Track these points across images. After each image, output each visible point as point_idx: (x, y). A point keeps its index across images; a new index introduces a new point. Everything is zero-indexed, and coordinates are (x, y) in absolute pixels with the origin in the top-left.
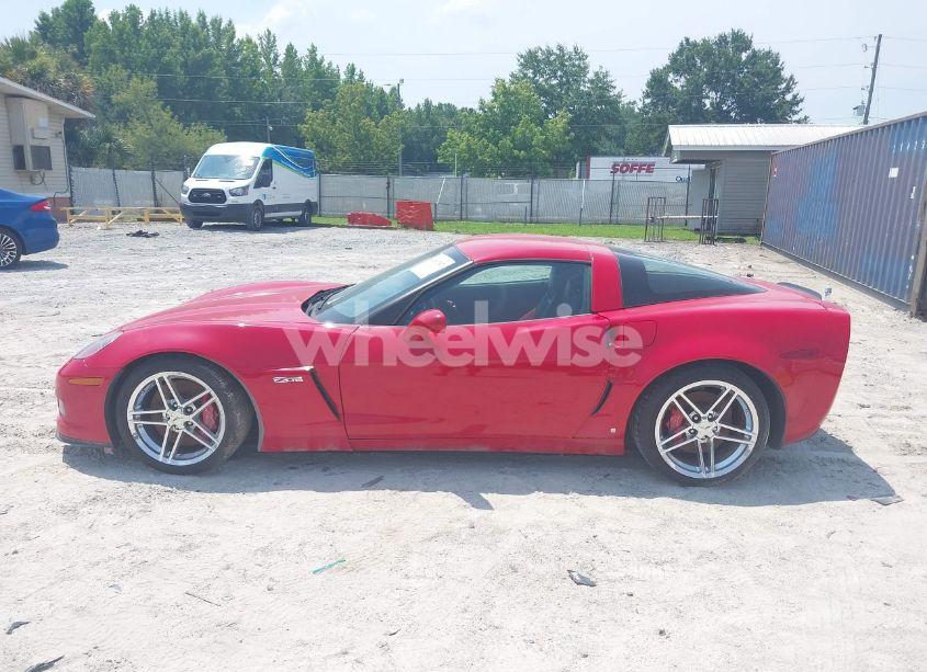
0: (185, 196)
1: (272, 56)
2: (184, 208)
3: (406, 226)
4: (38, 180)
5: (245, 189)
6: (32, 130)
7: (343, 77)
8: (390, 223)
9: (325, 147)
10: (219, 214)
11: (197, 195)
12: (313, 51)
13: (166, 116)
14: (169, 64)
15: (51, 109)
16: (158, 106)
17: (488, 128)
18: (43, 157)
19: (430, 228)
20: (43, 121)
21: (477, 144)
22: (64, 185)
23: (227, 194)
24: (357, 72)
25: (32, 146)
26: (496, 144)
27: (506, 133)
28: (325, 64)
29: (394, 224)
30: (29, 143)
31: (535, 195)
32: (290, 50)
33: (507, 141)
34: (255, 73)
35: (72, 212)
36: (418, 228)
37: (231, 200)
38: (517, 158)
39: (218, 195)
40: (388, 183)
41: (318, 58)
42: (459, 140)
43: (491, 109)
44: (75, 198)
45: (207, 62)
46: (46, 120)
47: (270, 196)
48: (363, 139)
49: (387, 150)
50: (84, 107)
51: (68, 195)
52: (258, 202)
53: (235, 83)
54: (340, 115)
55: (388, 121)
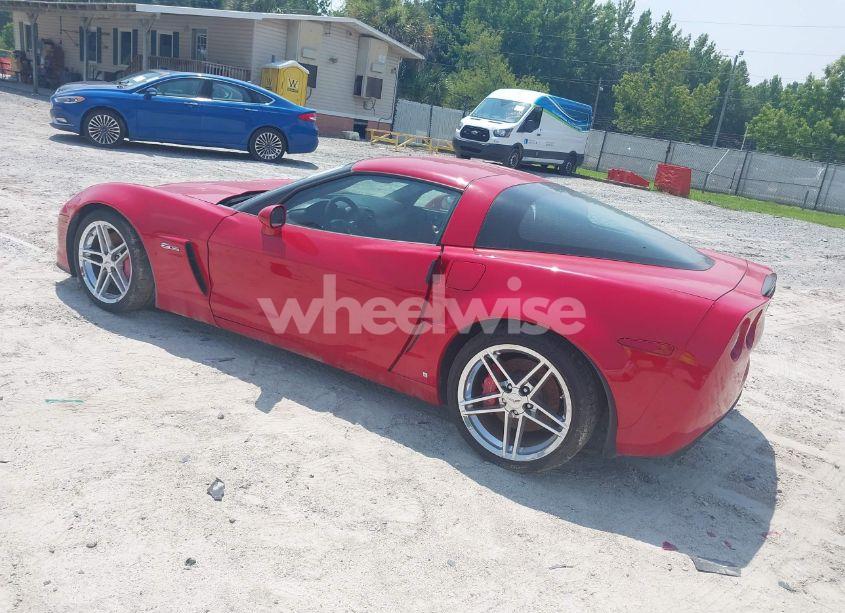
0: (458, 131)
1: (626, 21)
2: (456, 142)
3: (661, 189)
4: (370, 105)
5: (508, 131)
6: (372, 65)
7: (692, 46)
8: (648, 184)
9: (633, 110)
10: (479, 151)
11: (468, 131)
12: (668, 19)
13: (503, 67)
14: (529, 24)
15: (391, 49)
16: (499, 57)
17: (809, 106)
18: (376, 88)
19: (685, 194)
20: (382, 58)
21: (790, 121)
22: (390, 112)
23: (491, 133)
24: (708, 43)
25: (369, 78)
26: (811, 124)
27: (828, 114)
28: (674, 33)
29: (652, 185)
30: (367, 74)
31: (827, 182)
32: (645, 18)
33: (827, 123)
34: (604, 36)
35: (376, 134)
36: (672, 192)
37: (493, 139)
38: (833, 142)
39: (484, 134)
40: (669, 148)
41: (669, 27)
42: (772, 116)
43: (818, 87)
44: (395, 126)
45: (562, 25)
46: (385, 57)
47: (534, 141)
48: (672, 105)
49: (693, 118)
50: (419, 50)
51: (390, 121)
52: (518, 146)
53: (583, 44)
54: (654, 79)
55: (701, 90)
